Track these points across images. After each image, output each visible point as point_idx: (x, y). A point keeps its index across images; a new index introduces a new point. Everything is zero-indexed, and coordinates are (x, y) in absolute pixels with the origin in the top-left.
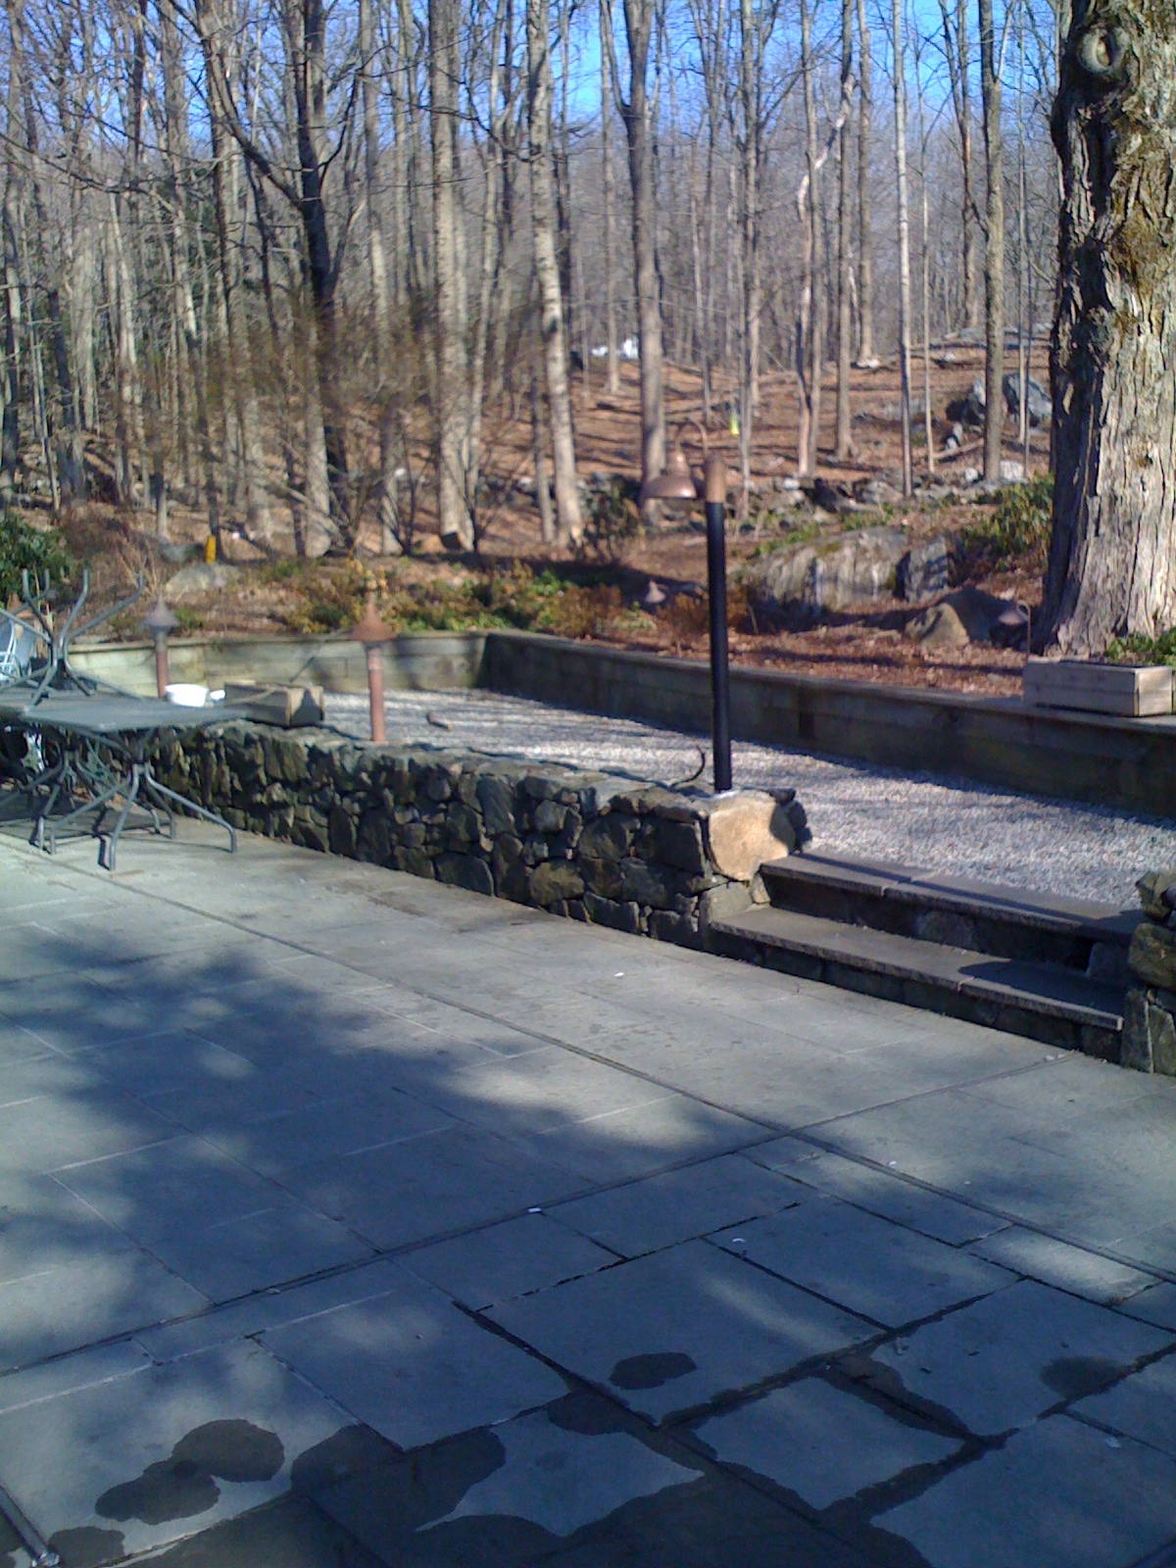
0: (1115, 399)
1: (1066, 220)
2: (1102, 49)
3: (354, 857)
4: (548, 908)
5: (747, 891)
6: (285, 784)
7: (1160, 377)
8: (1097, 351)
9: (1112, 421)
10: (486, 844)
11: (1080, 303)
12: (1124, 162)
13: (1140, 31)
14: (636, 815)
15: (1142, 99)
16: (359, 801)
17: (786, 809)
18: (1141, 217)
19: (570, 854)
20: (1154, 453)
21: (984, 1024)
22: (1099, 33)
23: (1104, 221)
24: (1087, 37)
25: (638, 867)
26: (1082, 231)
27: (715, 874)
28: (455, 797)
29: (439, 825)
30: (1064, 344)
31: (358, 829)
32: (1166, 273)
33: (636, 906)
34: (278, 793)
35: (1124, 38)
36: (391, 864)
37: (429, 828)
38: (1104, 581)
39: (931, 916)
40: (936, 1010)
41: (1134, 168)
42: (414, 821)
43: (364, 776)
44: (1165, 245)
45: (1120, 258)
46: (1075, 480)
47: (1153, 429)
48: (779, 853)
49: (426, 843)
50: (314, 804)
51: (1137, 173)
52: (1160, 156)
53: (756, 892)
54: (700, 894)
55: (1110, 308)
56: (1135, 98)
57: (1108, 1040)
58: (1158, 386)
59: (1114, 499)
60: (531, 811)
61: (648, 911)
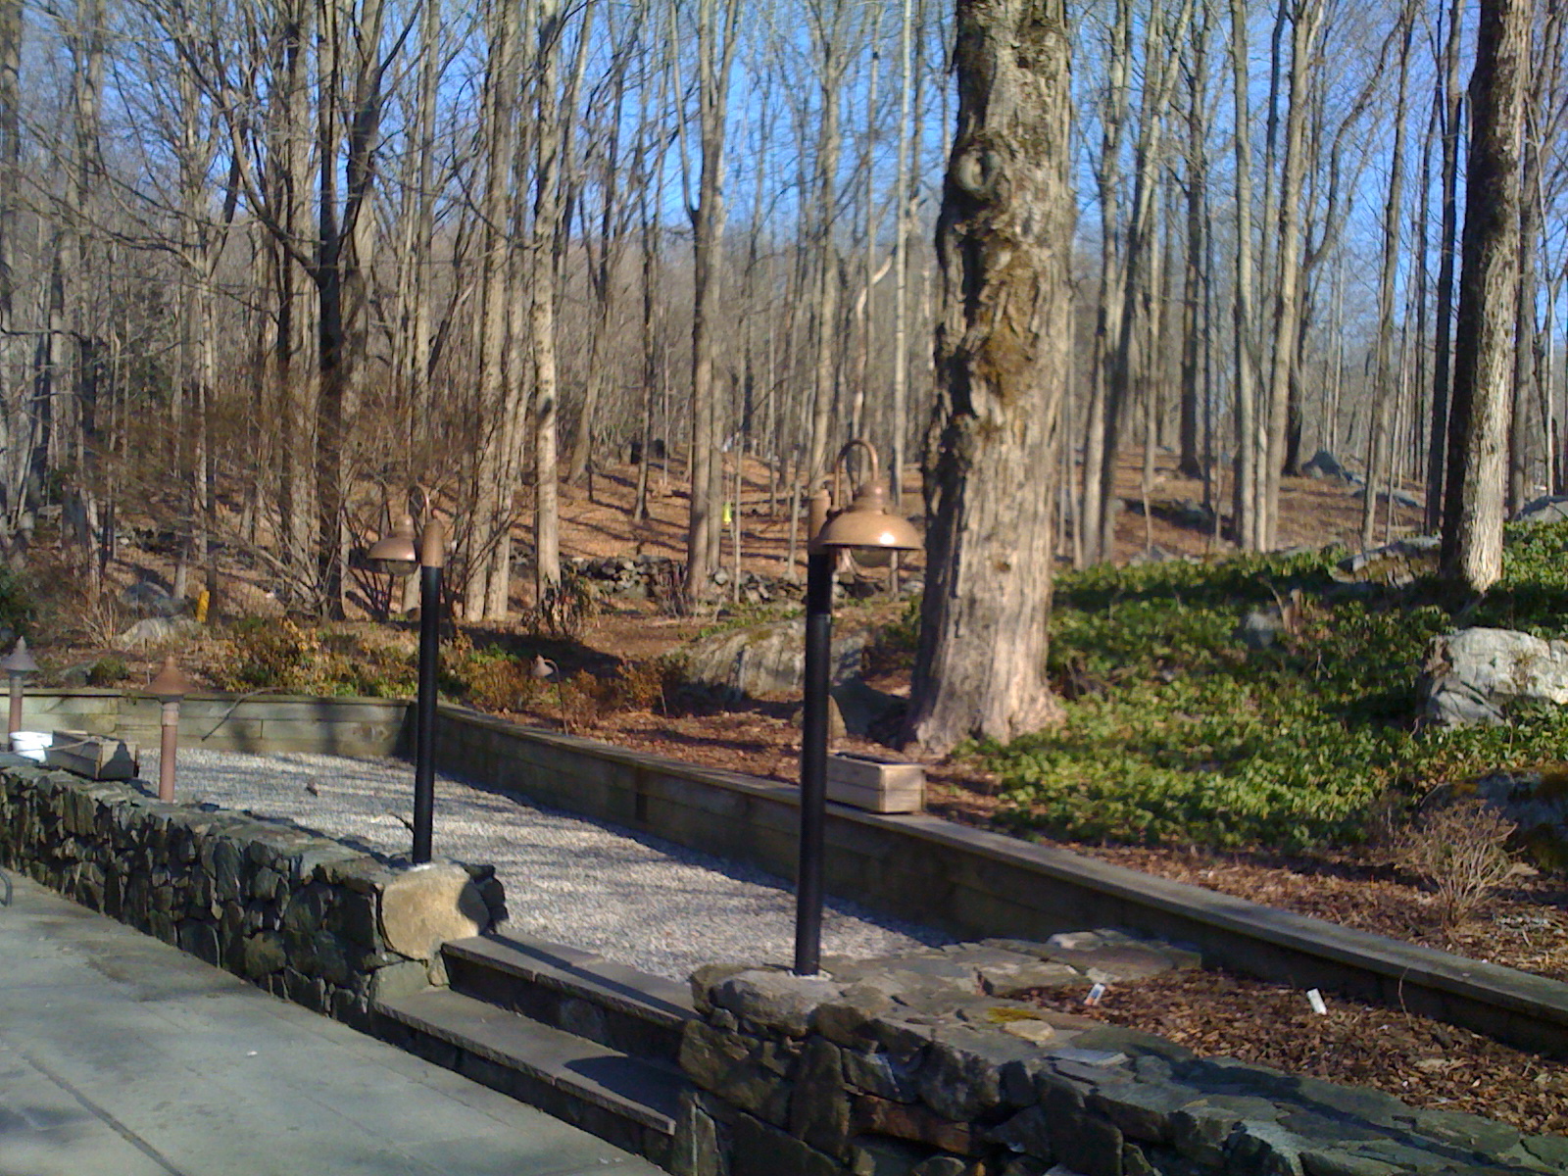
0: (976, 504)
1: (940, 331)
2: (977, 169)
3: (120, 918)
4: (257, 981)
5: (425, 971)
6: (78, 838)
7: (1021, 486)
8: (962, 457)
9: (973, 525)
10: (216, 910)
11: (950, 410)
12: (993, 277)
13: (1013, 154)
14: (329, 885)
15: (1013, 219)
16: (128, 859)
17: (481, 887)
18: (1007, 331)
19: (278, 924)
20: (1014, 559)
21: (572, 1123)
22: (975, 155)
23: (973, 333)
24: (964, 157)
25: (326, 939)
26: (953, 341)
27: (387, 950)
28: (197, 861)
29: (184, 889)
30: (934, 447)
31: (127, 888)
32: (1029, 387)
33: (322, 983)
34: (70, 847)
35: (996, 159)
36: (145, 927)
37: (176, 890)
38: (962, 683)
39: (571, 1005)
40: (537, 1106)
41: (1002, 283)
42: (166, 883)
43: (134, 833)
44: (1028, 359)
45: (986, 369)
46: (940, 580)
47: (1011, 536)
48: (468, 931)
49: (173, 908)
50: (97, 861)
51: (1005, 289)
52: (1027, 273)
53: (434, 973)
54: (372, 971)
55: (975, 417)
56: (1005, 217)
57: (663, 1145)
58: (1019, 495)
59: (973, 602)
60: (253, 878)
61: (332, 987)
